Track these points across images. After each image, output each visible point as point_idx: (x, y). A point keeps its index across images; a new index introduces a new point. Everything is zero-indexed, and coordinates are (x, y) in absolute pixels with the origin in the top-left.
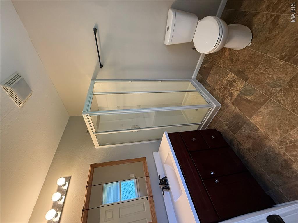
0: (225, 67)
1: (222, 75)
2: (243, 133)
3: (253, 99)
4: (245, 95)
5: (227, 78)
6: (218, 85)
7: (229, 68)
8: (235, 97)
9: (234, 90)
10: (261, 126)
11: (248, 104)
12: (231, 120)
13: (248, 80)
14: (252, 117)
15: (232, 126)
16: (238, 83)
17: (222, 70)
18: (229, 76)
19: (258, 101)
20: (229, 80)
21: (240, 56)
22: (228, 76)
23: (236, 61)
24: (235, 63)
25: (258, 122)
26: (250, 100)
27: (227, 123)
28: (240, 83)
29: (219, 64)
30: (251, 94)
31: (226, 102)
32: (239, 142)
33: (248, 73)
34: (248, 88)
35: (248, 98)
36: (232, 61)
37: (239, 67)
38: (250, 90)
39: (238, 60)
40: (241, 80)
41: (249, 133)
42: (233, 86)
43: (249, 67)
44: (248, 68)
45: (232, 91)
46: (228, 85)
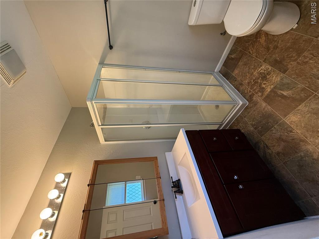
0: (258, 56)
1: (253, 67)
2: (273, 134)
3: (291, 95)
4: (280, 90)
5: (260, 70)
6: (247, 78)
7: (264, 58)
8: (267, 92)
9: (267, 85)
10: (297, 126)
11: (283, 101)
12: (259, 120)
13: (287, 71)
14: (287, 116)
15: (259, 127)
16: (274, 75)
17: (254, 60)
18: (263, 67)
19: (298, 97)
20: (261, 73)
21: (280, 42)
22: (261, 68)
23: (274, 48)
24: (273, 51)
25: (294, 122)
26: (287, 96)
27: (254, 123)
28: (276, 75)
29: (250, 54)
30: (288, 89)
31: (254, 98)
32: (267, 145)
33: (288, 63)
34: (285, 81)
35: (284, 94)
36: (268, 49)
37: (277, 56)
38: (288, 84)
39: (276, 47)
40: (278, 72)
41: (281, 135)
42: (267, 79)
43: (290, 55)
44: (289, 57)
45: (264, 86)
46: (260, 78)
